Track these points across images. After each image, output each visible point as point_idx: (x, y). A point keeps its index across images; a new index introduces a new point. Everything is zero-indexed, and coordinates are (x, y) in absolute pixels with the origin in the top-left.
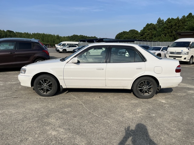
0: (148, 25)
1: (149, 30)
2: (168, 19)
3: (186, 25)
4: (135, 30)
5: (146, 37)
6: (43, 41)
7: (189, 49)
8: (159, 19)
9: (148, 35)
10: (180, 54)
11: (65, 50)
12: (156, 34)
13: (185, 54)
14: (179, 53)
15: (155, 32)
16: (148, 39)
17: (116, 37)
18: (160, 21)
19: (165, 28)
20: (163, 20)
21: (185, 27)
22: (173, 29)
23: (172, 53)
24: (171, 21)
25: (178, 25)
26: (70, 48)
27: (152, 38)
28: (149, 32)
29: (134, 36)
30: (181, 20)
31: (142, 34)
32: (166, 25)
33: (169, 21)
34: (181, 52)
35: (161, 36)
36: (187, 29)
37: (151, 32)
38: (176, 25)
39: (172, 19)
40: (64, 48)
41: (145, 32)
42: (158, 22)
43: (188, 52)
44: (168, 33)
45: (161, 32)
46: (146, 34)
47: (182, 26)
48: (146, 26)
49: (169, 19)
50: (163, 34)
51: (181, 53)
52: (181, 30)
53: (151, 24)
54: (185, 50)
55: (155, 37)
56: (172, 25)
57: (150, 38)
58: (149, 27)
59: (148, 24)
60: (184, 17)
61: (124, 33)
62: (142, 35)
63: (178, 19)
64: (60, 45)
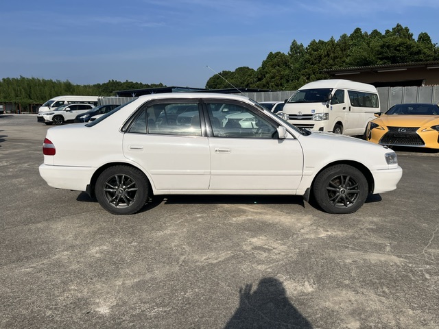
0: (271, 56)
1: (273, 66)
2: (311, 44)
3: (349, 55)
4: (248, 68)
5: (268, 83)
6: (30, 96)
7: (328, 106)
8: (294, 43)
9: (273, 77)
10: (310, 119)
11: (61, 117)
12: (288, 75)
13: (321, 118)
14: (308, 117)
15: (287, 72)
16: (272, 87)
17: (207, 85)
18: (295, 48)
19: (306, 61)
20: (302, 46)
21: (348, 60)
22: (323, 65)
23: (292, 117)
24: (318, 47)
25: (332, 55)
26: (73, 111)
27: (281, 85)
28: (274, 71)
29: (245, 81)
30: (338, 44)
31: (260, 77)
32: (307, 56)
33: (315, 46)
34: (310, 113)
35: (298, 80)
36: (351, 64)
37: (279, 71)
38: (328, 55)
39: (322, 43)
40: (57, 113)
41: (267, 72)
42: (291, 49)
43: (327, 114)
44: (314, 73)
45: (299, 71)
46: (267, 75)
47: (341, 58)
48: (268, 58)
49: (313, 43)
50: (303, 75)
51: (312, 115)
52: (340, 66)
53: (278, 54)
54: (319, 108)
55: (288, 81)
56: (320, 56)
57: (277, 86)
58: (274, 60)
59: (271, 53)
60: (344, 37)
61: (226, 74)
62: (260, 80)
63: (332, 41)
64: (48, 105)
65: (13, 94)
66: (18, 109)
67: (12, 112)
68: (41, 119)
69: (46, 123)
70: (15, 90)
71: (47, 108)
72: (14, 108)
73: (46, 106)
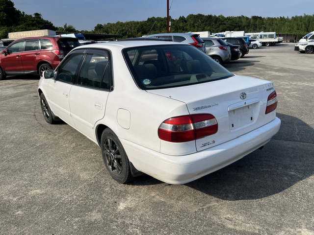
40: (310, 44)
64: (306, 38)
65: (296, 28)
66: (296, 39)
67: (290, 42)
68: (297, 49)
69: (300, 51)
70: (297, 25)
71: (305, 40)
72: (293, 38)
73: (305, 38)
